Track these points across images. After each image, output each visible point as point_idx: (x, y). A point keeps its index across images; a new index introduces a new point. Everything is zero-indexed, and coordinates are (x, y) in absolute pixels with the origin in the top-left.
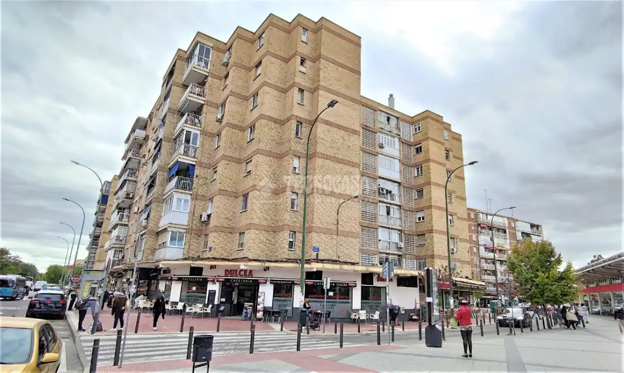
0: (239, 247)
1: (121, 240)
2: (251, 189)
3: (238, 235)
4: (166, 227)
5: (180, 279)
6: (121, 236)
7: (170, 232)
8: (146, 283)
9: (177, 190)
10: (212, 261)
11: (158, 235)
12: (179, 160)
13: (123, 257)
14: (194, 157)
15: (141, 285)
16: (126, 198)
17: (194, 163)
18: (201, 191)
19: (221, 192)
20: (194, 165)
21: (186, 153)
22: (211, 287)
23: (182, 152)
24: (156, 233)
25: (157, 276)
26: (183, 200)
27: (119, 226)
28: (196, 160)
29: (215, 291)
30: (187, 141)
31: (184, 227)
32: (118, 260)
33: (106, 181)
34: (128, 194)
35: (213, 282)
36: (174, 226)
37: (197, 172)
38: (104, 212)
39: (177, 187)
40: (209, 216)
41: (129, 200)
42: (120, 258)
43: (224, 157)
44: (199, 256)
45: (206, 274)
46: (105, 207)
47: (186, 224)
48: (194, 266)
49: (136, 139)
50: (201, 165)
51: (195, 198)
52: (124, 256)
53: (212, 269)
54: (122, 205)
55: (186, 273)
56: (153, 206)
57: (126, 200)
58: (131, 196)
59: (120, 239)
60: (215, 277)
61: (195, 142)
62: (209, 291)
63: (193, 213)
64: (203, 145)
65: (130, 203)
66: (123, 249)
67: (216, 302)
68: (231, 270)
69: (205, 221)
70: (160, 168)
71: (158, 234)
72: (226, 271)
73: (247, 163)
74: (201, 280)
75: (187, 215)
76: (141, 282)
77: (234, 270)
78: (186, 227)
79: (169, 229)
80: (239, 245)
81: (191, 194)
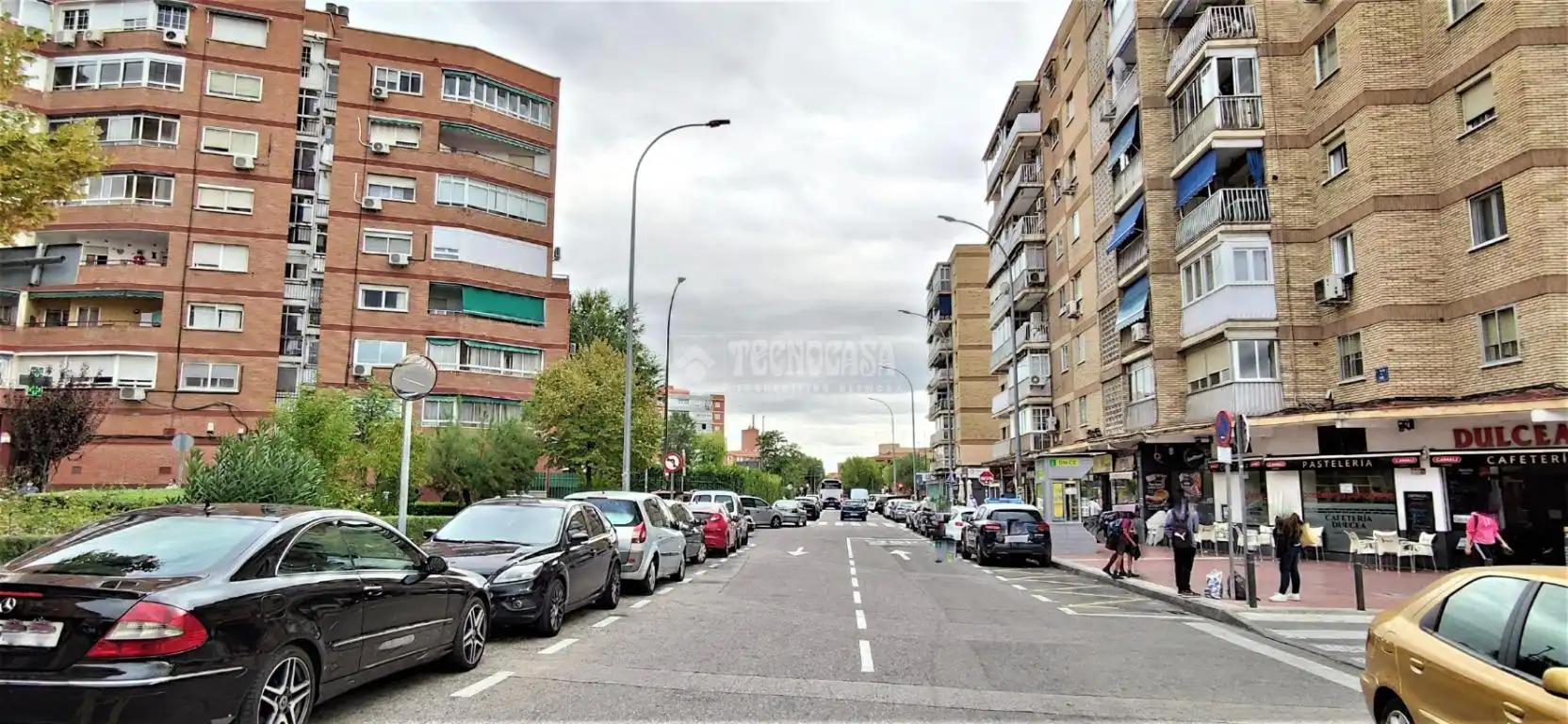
0: (1488, 359)
1: (1042, 387)
2: (1506, 171)
3: (1478, 321)
4: (1218, 330)
5: (1292, 466)
6: (1040, 375)
7: (1235, 344)
8: (1163, 481)
9: (1229, 227)
10: (1397, 407)
11: (1184, 358)
12: (1217, 144)
13: (1057, 426)
14: (1255, 125)
15: (1151, 486)
16: (1032, 285)
17: (1258, 144)
18: (1298, 216)
19: (1382, 203)
20: (1259, 151)
21: (1230, 123)
22: (1405, 483)
23: (1218, 121)
24: (1179, 353)
25: (1201, 461)
26: (1250, 253)
27: (1029, 354)
28: (1262, 133)
29: (1430, 494)
30: (1226, 86)
31: (1267, 324)
32: (1045, 434)
33: (938, 265)
34: (1034, 276)
35: (1415, 466)
36: (1240, 325)
37: (1272, 166)
38: (947, 332)
39: (1226, 218)
40: (1348, 281)
41: (1039, 290)
42: (1051, 427)
43: (1371, 97)
44: (1330, 399)
45: (1377, 446)
46: (947, 321)
47: (1274, 317)
48: (1346, 425)
49: (1022, 138)
50: (1281, 143)
51: (1283, 238)
52: (1058, 422)
53: (1406, 431)
54: (1023, 306)
55: (1309, 448)
56: (1154, 283)
57: (1033, 290)
58: (1042, 279)
59: (1040, 383)
60: (1421, 451)
61: (1249, 86)
62: (1406, 494)
63: (1286, 283)
64: (1273, 87)
65: (1042, 295)
66: (1050, 408)
67: (1441, 525)
68: (1477, 431)
69: (1340, 298)
70: (1155, 183)
71: (1184, 354)
72: (1457, 432)
73: (1461, 94)
74: (1369, 463)
75: (1272, 290)
76: (1149, 478)
77: (1488, 430)
78: (1276, 324)
79: (1228, 335)
80: (1487, 349)
81: (1269, 232)
